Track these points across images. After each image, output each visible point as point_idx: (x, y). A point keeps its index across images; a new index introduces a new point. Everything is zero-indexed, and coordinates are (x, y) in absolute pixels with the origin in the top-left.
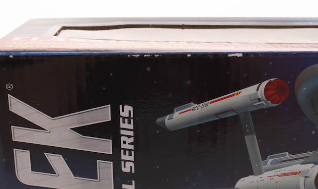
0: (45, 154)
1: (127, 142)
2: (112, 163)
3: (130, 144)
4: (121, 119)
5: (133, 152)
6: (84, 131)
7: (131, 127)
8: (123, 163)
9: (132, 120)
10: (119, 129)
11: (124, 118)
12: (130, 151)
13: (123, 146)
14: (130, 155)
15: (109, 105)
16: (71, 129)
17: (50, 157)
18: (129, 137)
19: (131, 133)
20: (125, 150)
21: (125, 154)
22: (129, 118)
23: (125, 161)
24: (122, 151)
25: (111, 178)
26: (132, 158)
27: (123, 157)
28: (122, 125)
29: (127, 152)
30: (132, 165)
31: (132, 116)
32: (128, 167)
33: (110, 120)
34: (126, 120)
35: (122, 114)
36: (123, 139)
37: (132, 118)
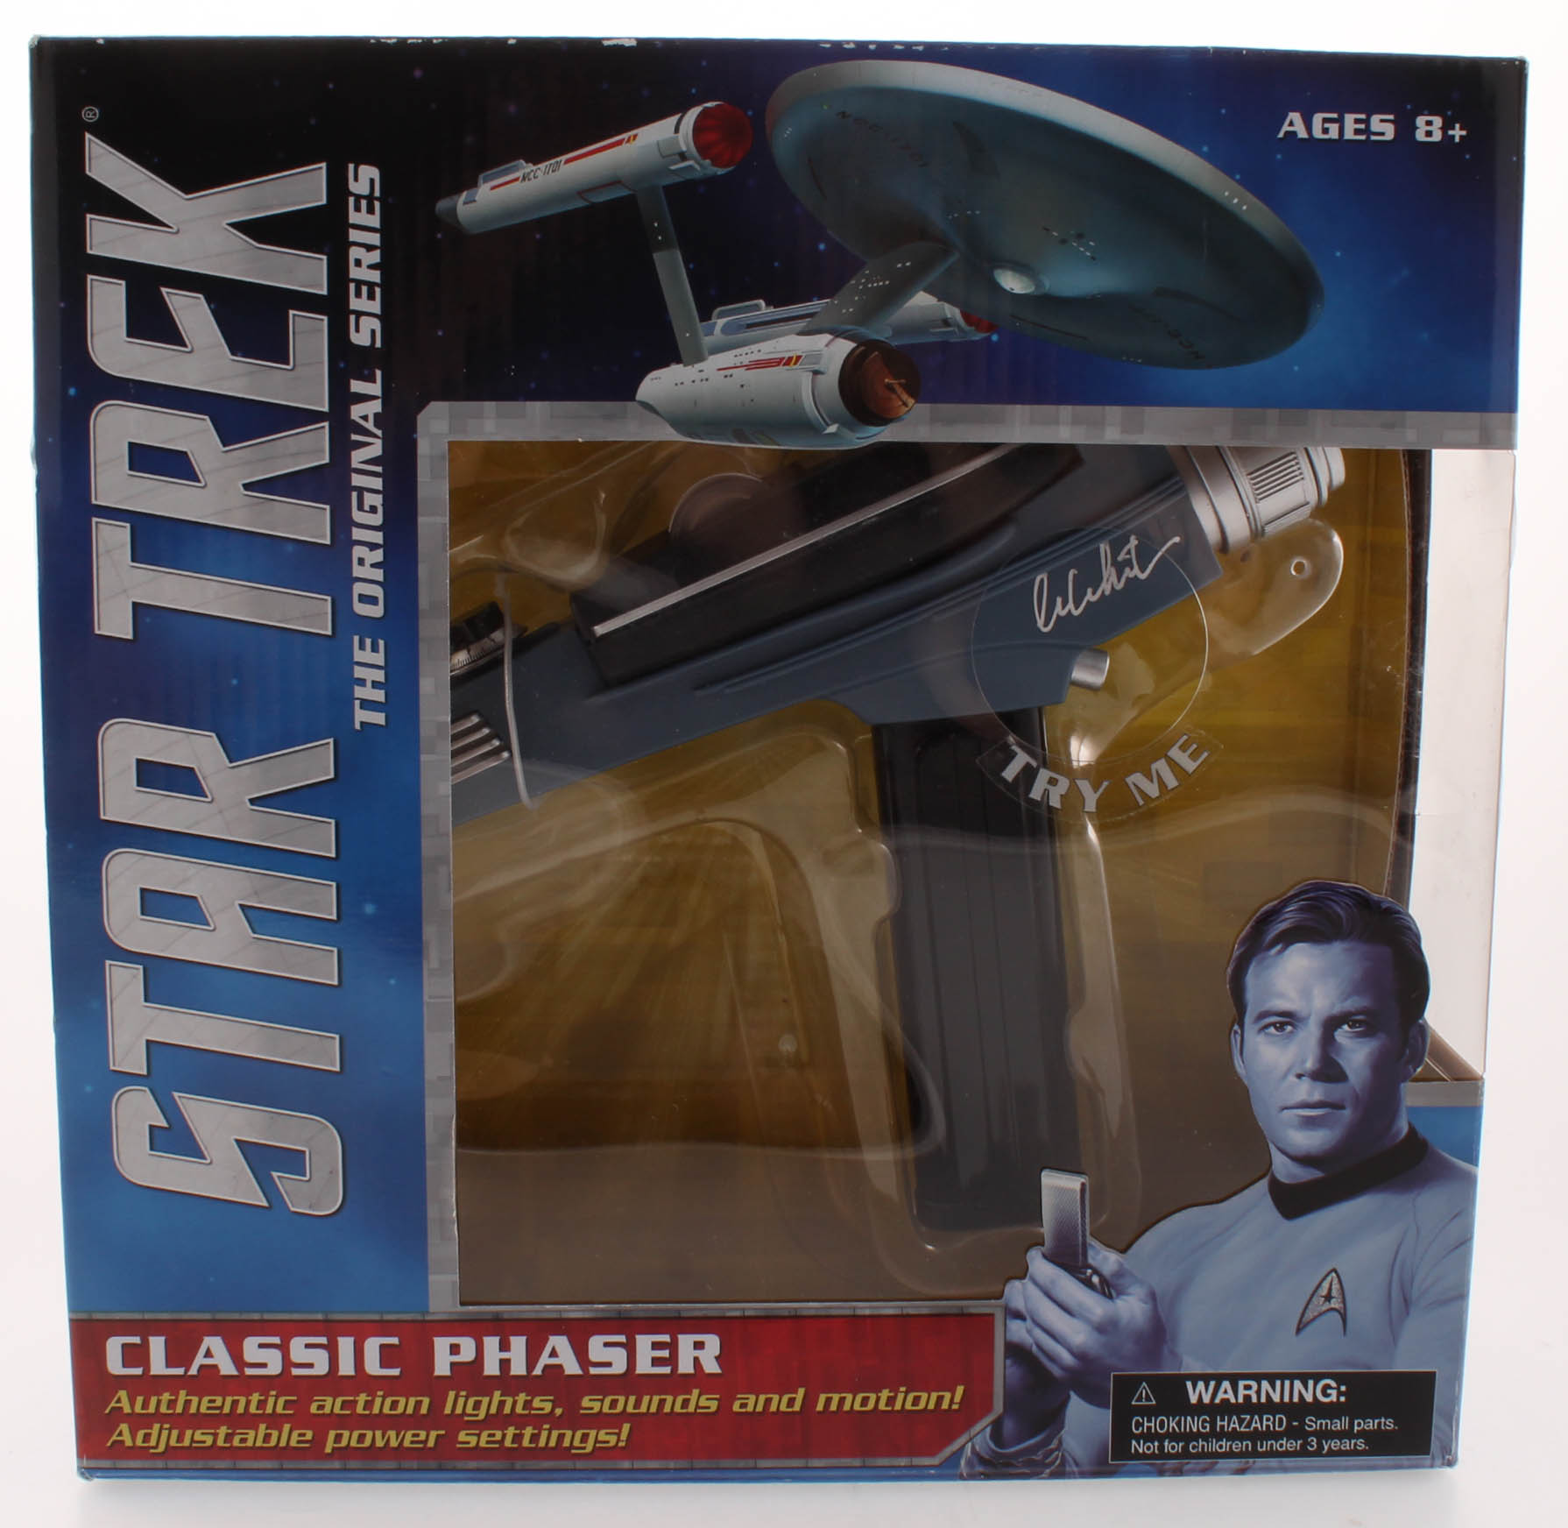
0: (164, 290)
1: (364, 264)
2: (325, 318)
3: (371, 267)
4: (351, 200)
5: (378, 290)
6: (260, 230)
7: (375, 221)
8: (352, 318)
9: (377, 205)
10: (346, 226)
11: (358, 198)
12: (371, 285)
13: (355, 273)
14: (371, 297)
15: (324, 165)
16: (230, 225)
17: (173, 297)
18: (370, 248)
19: (375, 239)
20: (359, 283)
21: (358, 294)
22: (370, 198)
23: (359, 314)
24: (352, 286)
25: (322, 363)
26: (375, 306)
27: (355, 304)
28: (354, 217)
29: (364, 289)
30: (376, 324)
31: (377, 193)
32: (365, 333)
33: (324, 201)
34: (364, 203)
35: (353, 187)
36: (355, 253)
37: (377, 199)
